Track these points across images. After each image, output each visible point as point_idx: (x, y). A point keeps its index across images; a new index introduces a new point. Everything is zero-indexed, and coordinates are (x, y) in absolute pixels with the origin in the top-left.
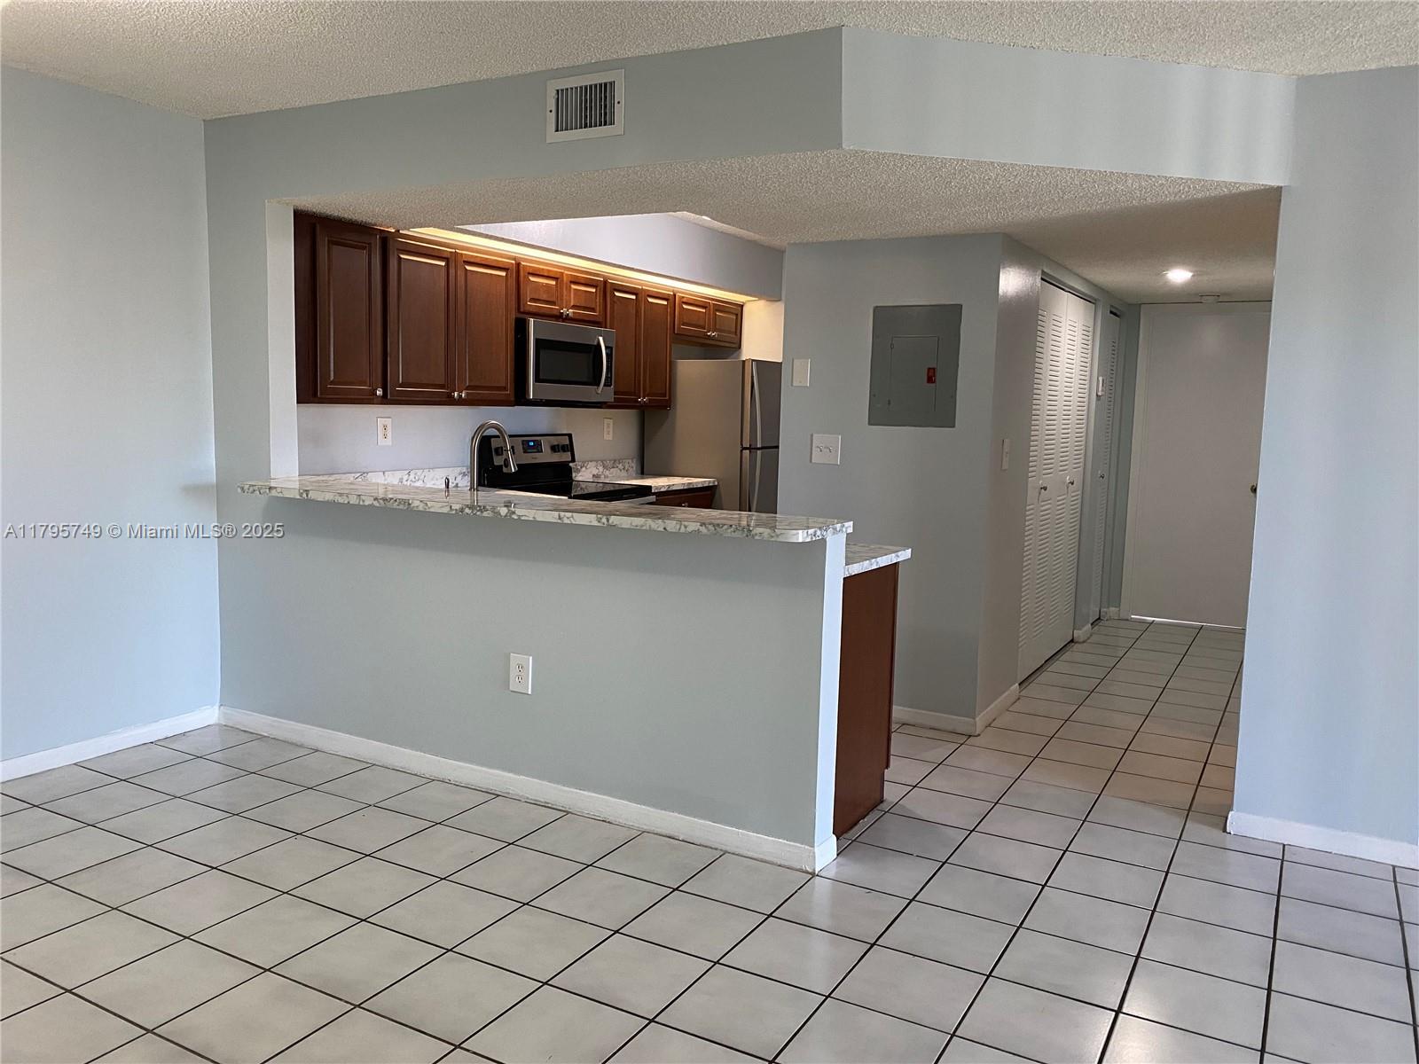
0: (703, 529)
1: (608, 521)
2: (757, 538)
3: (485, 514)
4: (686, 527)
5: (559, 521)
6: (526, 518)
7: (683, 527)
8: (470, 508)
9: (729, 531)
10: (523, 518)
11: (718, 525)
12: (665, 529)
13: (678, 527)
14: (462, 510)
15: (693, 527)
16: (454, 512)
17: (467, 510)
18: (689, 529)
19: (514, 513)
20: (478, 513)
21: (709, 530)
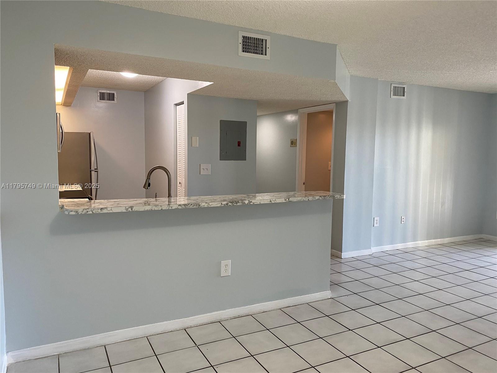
0: (320, 198)
1: (289, 200)
2: (336, 198)
3: (238, 204)
4: (315, 198)
5: (270, 203)
6: (257, 203)
7: (314, 198)
8: (231, 203)
9: (328, 197)
10: (255, 203)
11: (325, 196)
12: (308, 200)
13: (312, 199)
14: (227, 204)
15: (317, 198)
16: (223, 205)
17: (230, 204)
18: (316, 199)
19: (251, 202)
20: (235, 204)
21: (322, 198)
